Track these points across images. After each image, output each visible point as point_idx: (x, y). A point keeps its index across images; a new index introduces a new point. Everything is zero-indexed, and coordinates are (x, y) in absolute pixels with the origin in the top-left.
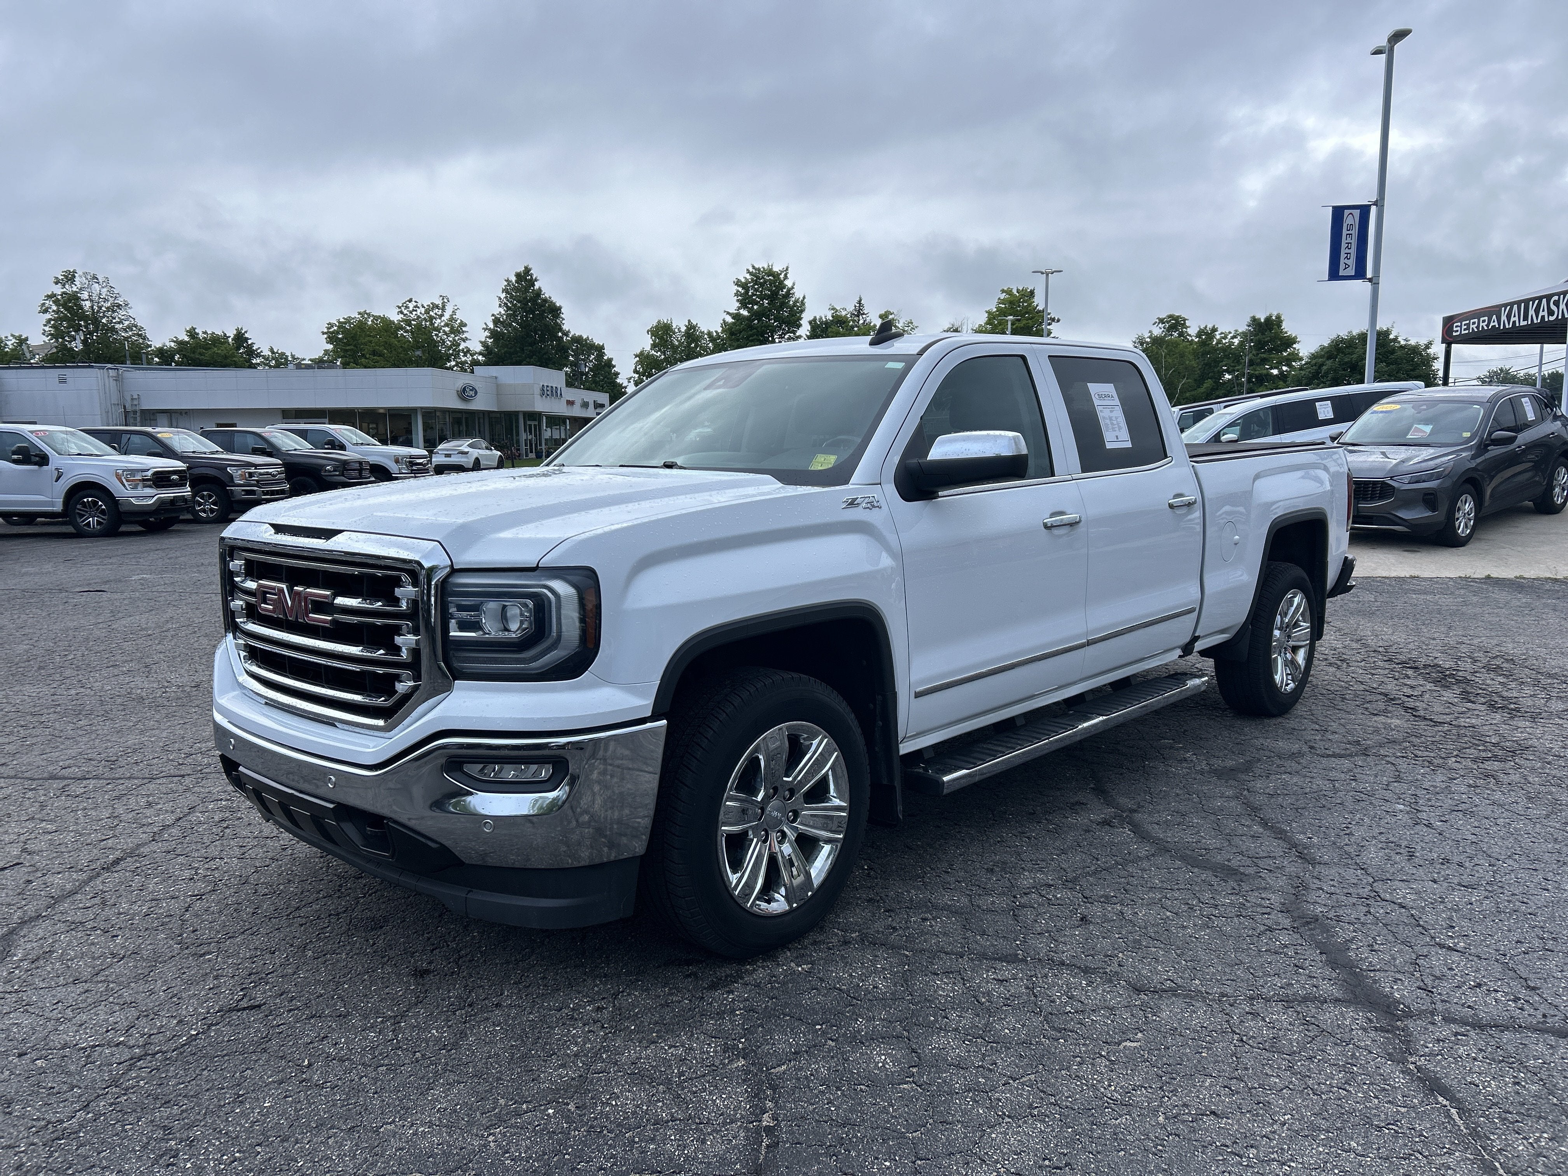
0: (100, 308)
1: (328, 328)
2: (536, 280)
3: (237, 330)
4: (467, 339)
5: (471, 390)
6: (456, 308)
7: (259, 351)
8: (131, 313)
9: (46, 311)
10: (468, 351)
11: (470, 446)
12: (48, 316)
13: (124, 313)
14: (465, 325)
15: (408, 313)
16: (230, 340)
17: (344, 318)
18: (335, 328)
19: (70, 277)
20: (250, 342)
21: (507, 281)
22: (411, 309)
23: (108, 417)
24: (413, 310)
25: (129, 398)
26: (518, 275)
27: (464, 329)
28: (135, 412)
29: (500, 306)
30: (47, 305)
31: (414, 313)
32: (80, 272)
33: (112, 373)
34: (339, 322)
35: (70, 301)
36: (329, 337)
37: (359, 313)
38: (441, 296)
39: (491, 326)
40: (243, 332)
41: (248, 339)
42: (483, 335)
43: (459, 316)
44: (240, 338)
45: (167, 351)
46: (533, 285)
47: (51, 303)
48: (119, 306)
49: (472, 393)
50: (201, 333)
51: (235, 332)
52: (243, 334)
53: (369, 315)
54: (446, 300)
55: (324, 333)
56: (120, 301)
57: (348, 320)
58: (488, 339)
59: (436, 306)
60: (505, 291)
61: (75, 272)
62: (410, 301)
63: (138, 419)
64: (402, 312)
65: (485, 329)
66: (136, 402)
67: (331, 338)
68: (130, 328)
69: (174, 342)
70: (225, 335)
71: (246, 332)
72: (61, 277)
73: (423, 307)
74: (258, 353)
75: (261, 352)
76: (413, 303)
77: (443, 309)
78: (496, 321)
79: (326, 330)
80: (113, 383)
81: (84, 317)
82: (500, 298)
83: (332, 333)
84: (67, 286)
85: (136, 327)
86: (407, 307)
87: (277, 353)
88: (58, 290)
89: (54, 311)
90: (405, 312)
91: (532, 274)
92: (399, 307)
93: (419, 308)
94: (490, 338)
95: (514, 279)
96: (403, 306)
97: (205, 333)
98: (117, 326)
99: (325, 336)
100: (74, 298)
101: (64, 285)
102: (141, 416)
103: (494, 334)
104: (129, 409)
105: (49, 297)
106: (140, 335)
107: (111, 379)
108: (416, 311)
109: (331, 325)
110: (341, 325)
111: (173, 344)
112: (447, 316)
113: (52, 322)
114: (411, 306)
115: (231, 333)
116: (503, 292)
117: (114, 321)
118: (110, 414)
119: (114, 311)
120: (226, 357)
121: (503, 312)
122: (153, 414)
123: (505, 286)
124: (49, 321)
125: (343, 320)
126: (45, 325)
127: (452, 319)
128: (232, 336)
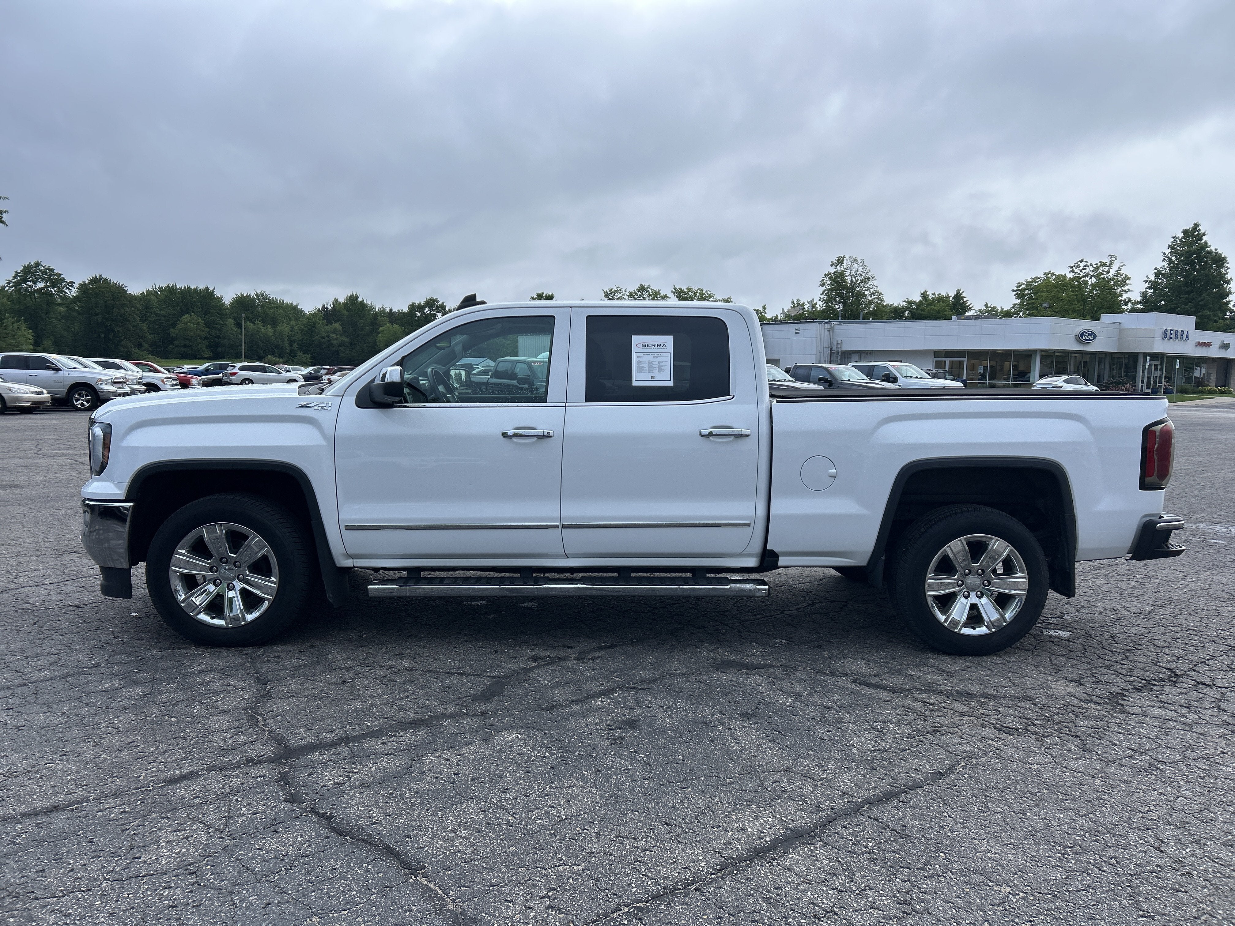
0: (857, 280)
1: (1018, 287)
2: (1204, 235)
3: (958, 291)
4: (1129, 290)
5: (1089, 334)
6: (1122, 264)
7: (970, 306)
8: (875, 283)
9: (823, 285)
10: (1130, 301)
11: (1066, 381)
12: (824, 288)
13: (871, 283)
14: (1129, 279)
15: (1078, 271)
16: (951, 299)
17: (1032, 278)
18: (1023, 286)
19: (840, 261)
20: (965, 300)
21: (1175, 237)
22: (1081, 268)
23: (820, 356)
24: (1083, 269)
25: (835, 343)
26: (1185, 232)
27: (1128, 282)
28: (838, 353)
29: (1164, 260)
30: (824, 281)
31: (1084, 271)
32: (847, 257)
33: (827, 326)
34: (1027, 282)
35: (838, 277)
36: (1017, 294)
37: (1045, 274)
38: (1110, 255)
39: (1152, 278)
40: (961, 292)
41: (964, 297)
42: (1143, 287)
43: (1124, 271)
44: (958, 296)
45: (900, 309)
46: (1201, 239)
47: (827, 279)
48: (868, 278)
49: (1091, 337)
50: (931, 294)
51: (955, 293)
52: (961, 294)
53: (1052, 274)
54: (1113, 259)
55: (1013, 291)
56: (869, 275)
57: (1034, 280)
58: (1148, 290)
59: (1104, 265)
60: (1171, 247)
61: (844, 257)
62: (1081, 261)
63: (839, 357)
64: (1073, 271)
65: (1146, 281)
66: (839, 346)
67: (1020, 294)
68: (873, 293)
69: (906, 302)
70: (948, 295)
71: (963, 292)
72: (835, 261)
73: (1091, 265)
74: (970, 308)
75: (973, 307)
76: (1084, 262)
77: (1110, 266)
78: (1158, 274)
79: (1015, 289)
80: (827, 333)
81: (845, 288)
82: (1165, 254)
83: (1020, 290)
84: (838, 267)
85: (878, 293)
86: (1078, 267)
87: (990, 307)
88: (832, 270)
89: (828, 284)
90: (1076, 271)
91: (1200, 230)
92: (1071, 267)
93: (1088, 266)
94: (1150, 288)
95: (1181, 235)
96: (1074, 266)
97: (934, 294)
98: (866, 292)
99: (1015, 293)
100: (842, 274)
101: (836, 267)
102: (841, 355)
103: (1153, 285)
104: (834, 350)
105: (826, 275)
106: (878, 298)
107: (826, 330)
108: (1086, 269)
109: (1020, 284)
110: (1028, 283)
111: (904, 304)
112: (1113, 271)
113: (826, 292)
114: (1082, 265)
115: (952, 294)
116: (1168, 248)
117: (864, 289)
118: (822, 354)
119: (865, 282)
120: (939, 312)
121: (1167, 265)
122: (850, 354)
123: (1172, 242)
124: (824, 292)
125: (1031, 280)
126: (821, 294)
127: (1118, 274)
128: (953, 296)
